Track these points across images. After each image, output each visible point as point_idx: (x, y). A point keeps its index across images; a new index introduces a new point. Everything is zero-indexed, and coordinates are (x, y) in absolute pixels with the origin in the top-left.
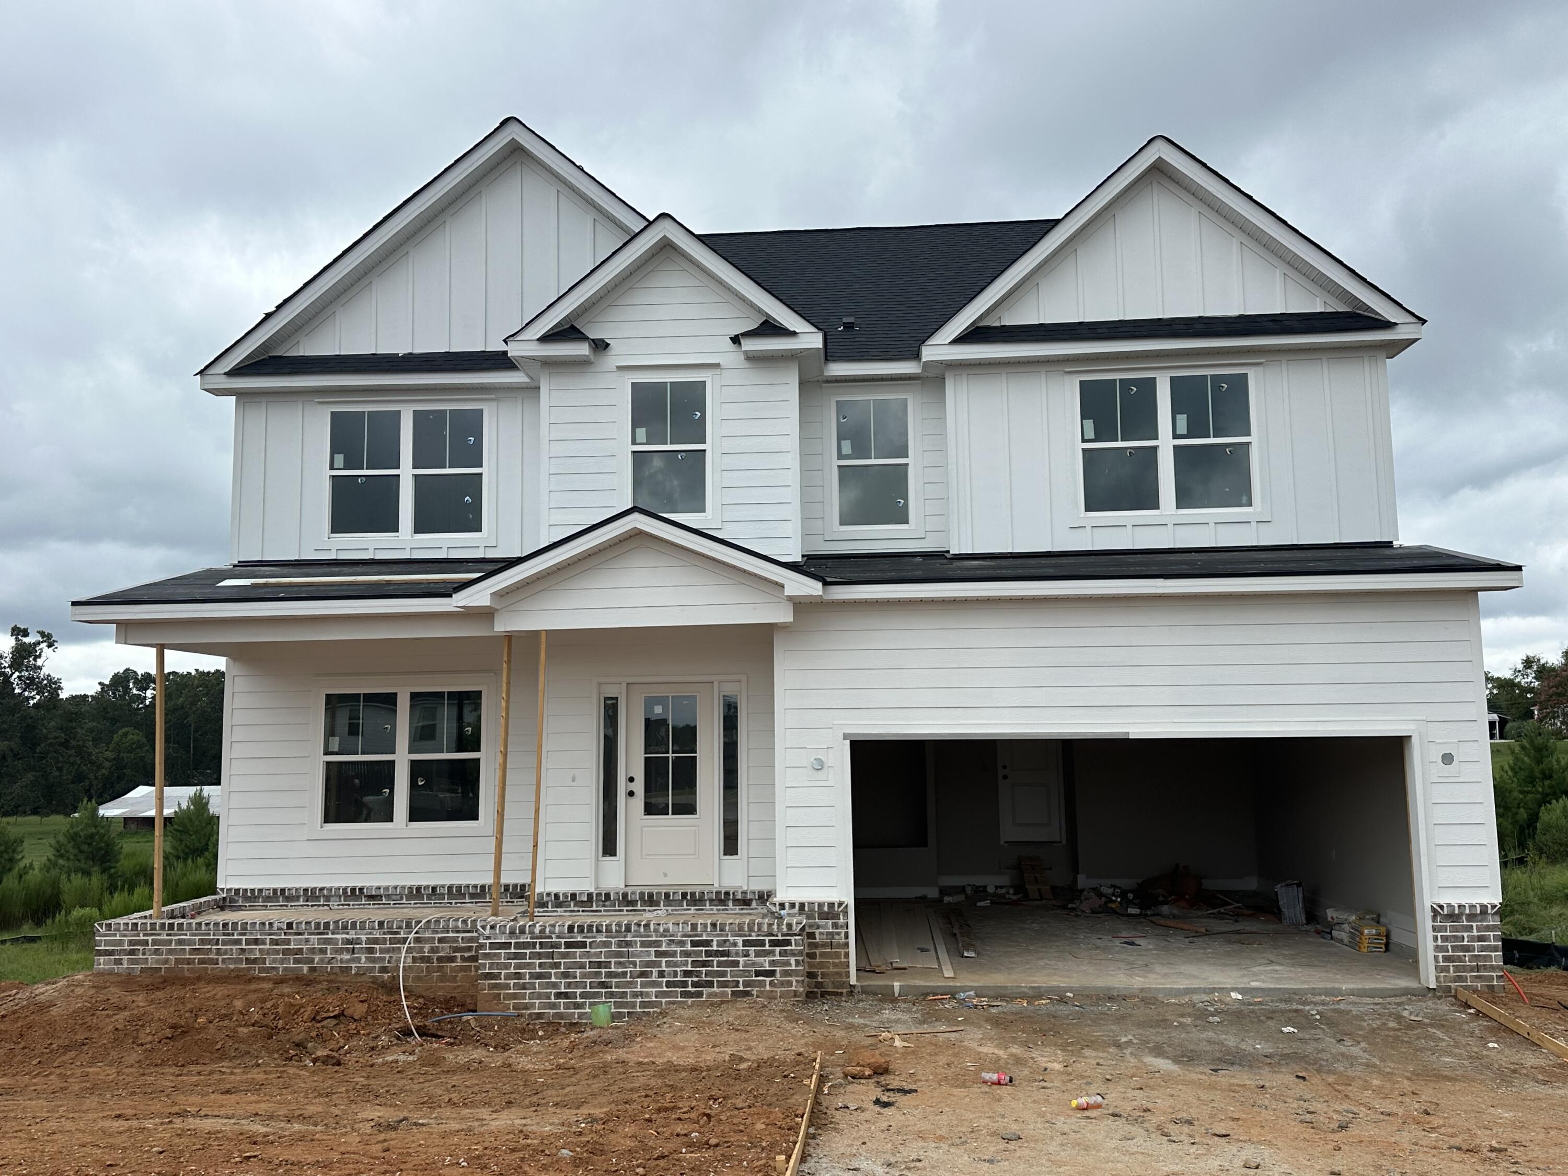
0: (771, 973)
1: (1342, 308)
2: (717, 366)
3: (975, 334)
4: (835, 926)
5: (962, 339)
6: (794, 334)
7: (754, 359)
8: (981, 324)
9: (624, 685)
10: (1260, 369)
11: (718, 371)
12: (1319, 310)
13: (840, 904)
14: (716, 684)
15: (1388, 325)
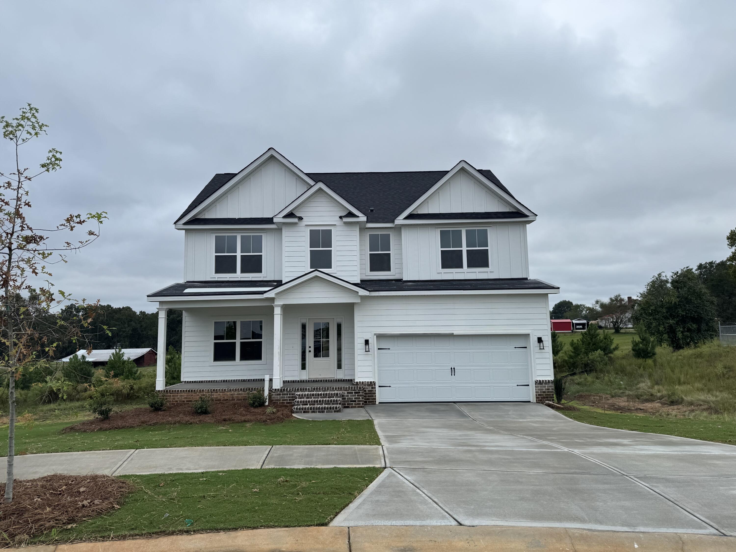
0: (355, 401)
1: (514, 211)
2: (335, 225)
3: (411, 216)
4: (372, 388)
5: (406, 218)
6: (358, 217)
7: (345, 223)
8: (412, 213)
9: (308, 319)
10: (491, 228)
11: (335, 227)
12: (508, 211)
13: (373, 382)
14: (335, 319)
15: (527, 216)
